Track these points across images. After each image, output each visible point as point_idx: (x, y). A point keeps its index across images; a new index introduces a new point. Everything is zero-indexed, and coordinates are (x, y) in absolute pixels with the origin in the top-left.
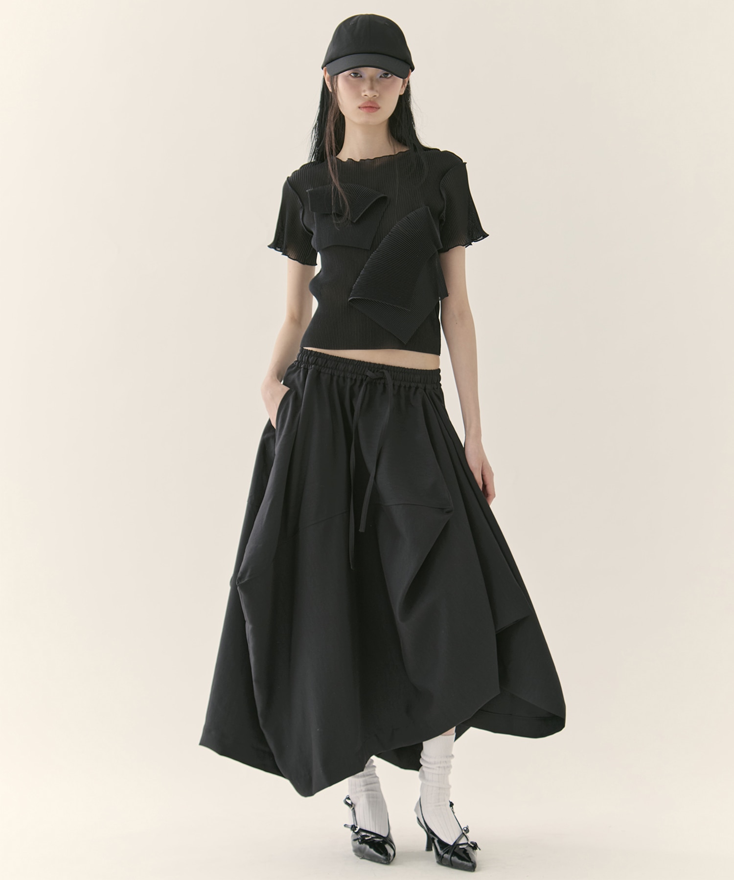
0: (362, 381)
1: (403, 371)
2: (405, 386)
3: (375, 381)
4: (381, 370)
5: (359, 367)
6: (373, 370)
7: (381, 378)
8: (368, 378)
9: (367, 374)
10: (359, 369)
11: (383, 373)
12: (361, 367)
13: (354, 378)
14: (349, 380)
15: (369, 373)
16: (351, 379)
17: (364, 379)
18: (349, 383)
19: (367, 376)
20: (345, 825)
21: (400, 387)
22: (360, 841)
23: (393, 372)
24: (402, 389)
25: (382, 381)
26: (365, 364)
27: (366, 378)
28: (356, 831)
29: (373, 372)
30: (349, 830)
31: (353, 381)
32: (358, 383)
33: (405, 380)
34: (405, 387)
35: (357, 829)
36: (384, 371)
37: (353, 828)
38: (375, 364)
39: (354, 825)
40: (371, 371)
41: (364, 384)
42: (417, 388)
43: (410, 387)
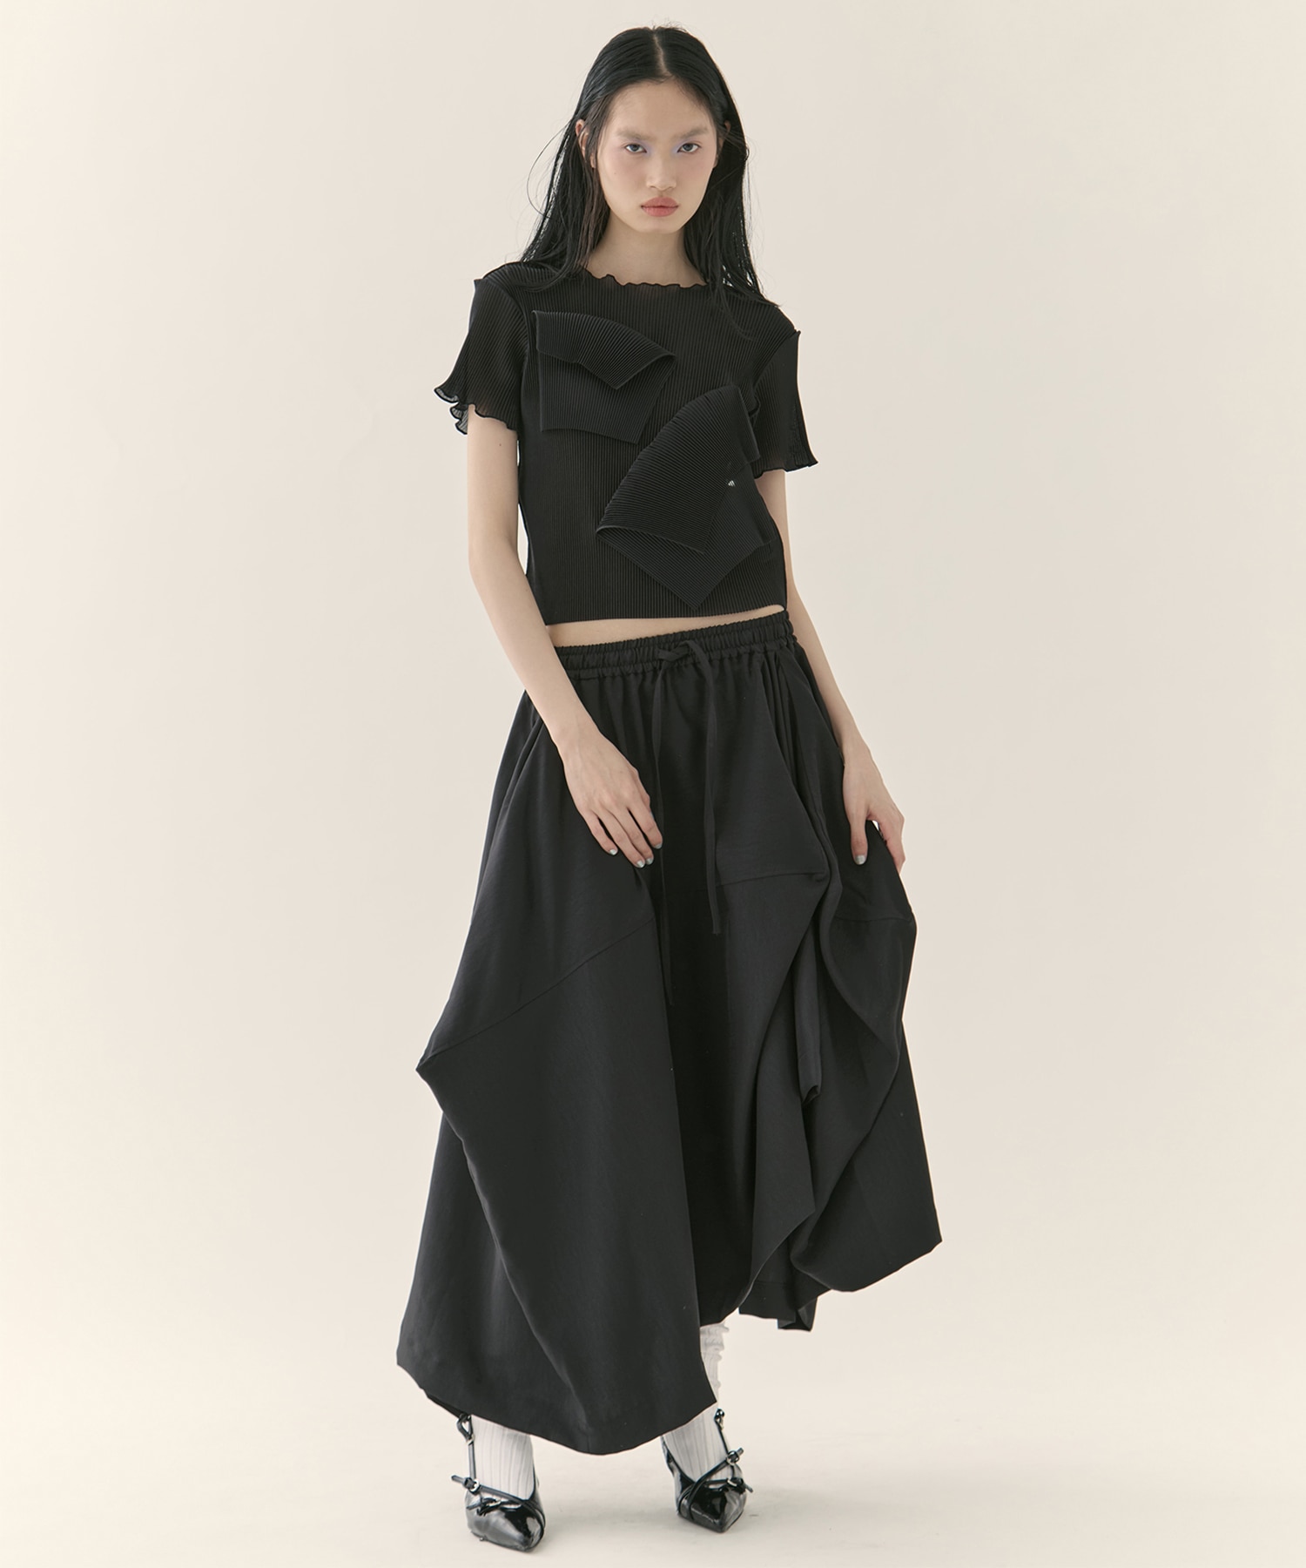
0: (655, 671)
1: (719, 632)
2: (730, 655)
3: (677, 664)
4: (683, 643)
5: (641, 649)
6: (667, 646)
7: (686, 656)
8: (663, 663)
9: (660, 657)
10: (644, 653)
11: (687, 645)
12: (647, 648)
13: (640, 671)
14: (632, 676)
15: (664, 655)
16: (636, 674)
17: (658, 667)
18: (634, 684)
19: (661, 660)
20: (454, 1478)
21: (722, 660)
22: (479, 1508)
23: (702, 640)
24: (727, 662)
25: (690, 660)
26: (651, 641)
27: (661, 663)
28: (473, 1490)
29: (669, 650)
30: (460, 1486)
31: (641, 676)
32: (649, 676)
33: (726, 645)
34: (730, 658)
35: (476, 1486)
36: (688, 642)
37: (468, 1483)
38: (667, 636)
39: (470, 1479)
40: (664, 649)
41: (660, 674)
42: (751, 654)
43: (739, 656)
